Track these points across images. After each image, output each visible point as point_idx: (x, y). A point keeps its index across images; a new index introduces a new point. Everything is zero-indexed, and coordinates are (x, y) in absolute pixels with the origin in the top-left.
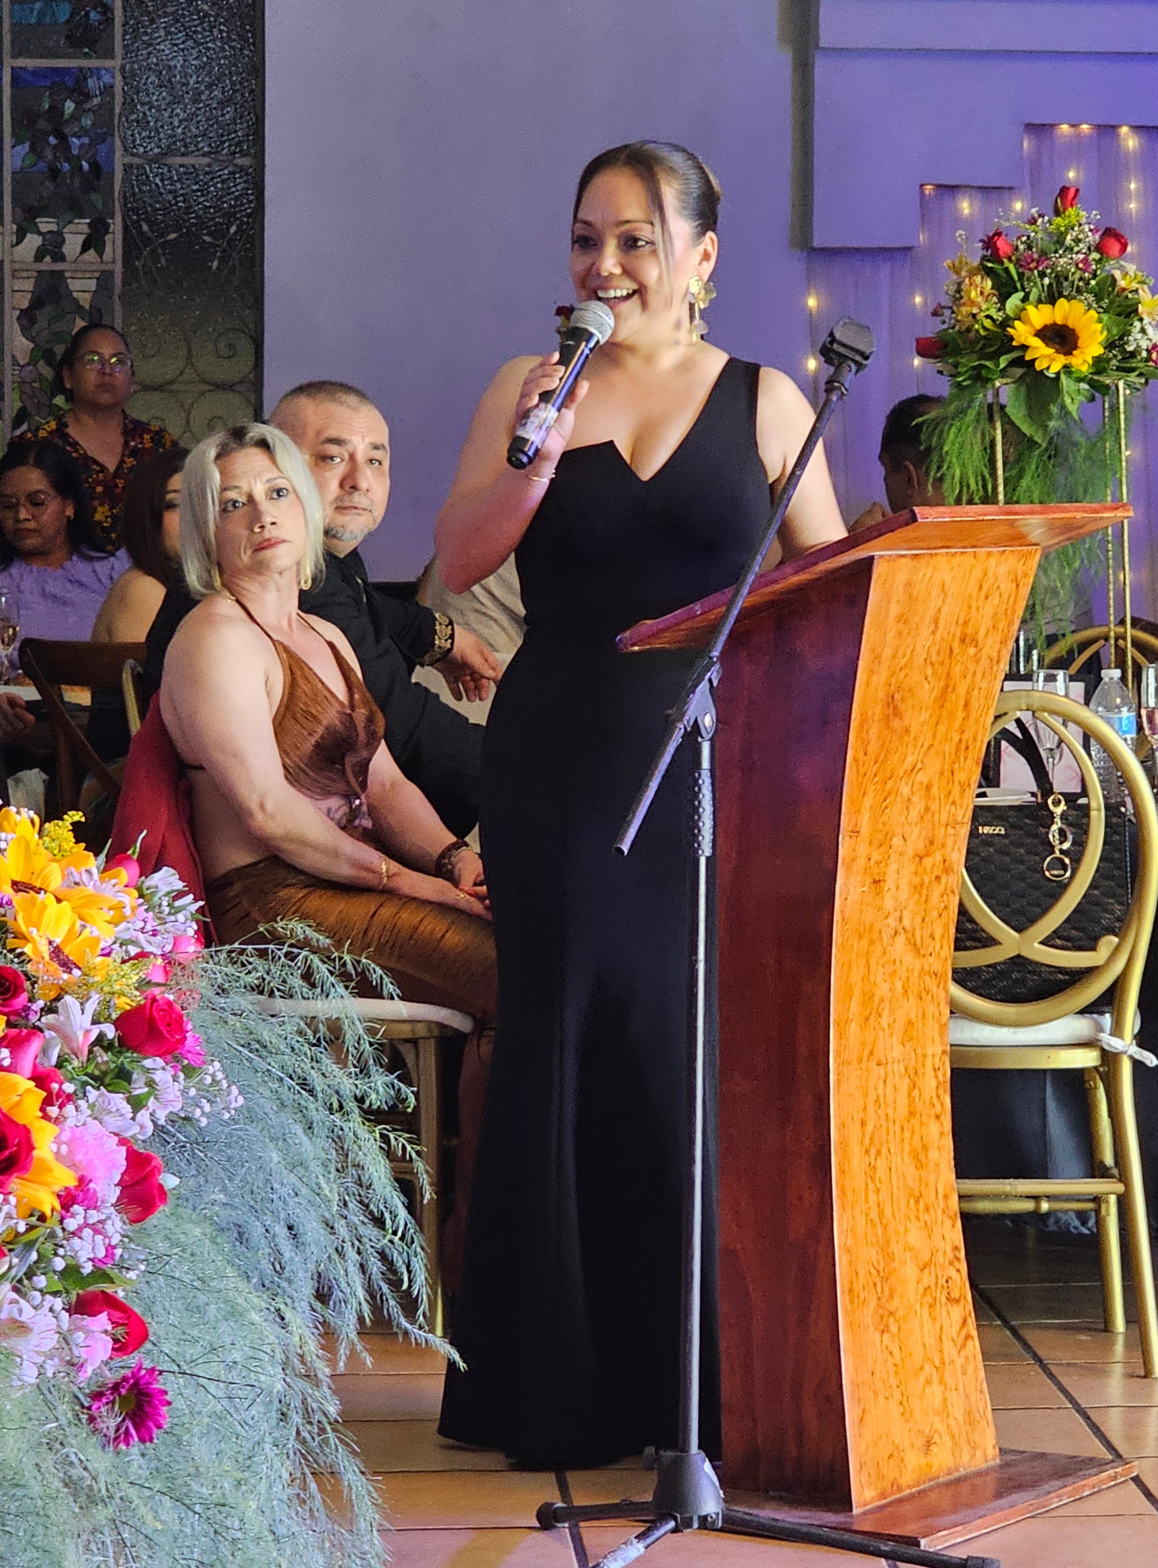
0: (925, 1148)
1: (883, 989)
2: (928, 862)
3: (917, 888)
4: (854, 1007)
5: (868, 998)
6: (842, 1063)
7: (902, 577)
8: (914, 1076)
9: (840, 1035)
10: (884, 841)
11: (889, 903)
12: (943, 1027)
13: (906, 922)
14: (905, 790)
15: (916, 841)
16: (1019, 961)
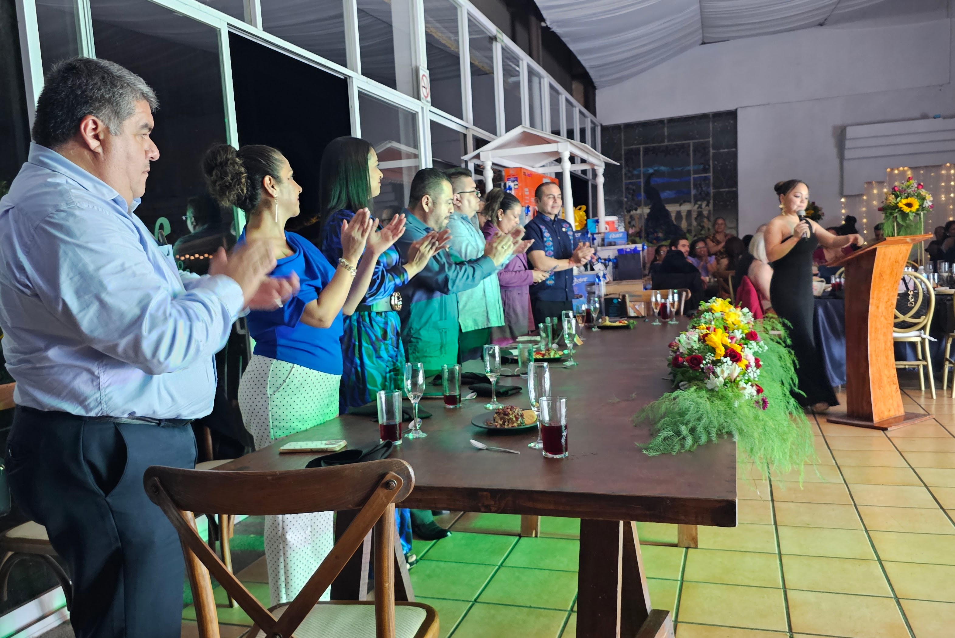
0: (888, 356)
1: (879, 326)
2: (888, 303)
3: (886, 308)
4: (873, 329)
5: (876, 328)
6: (871, 340)
7: (883, 251)
8: (886, 343)
9: (870, 335)
10: (879, 299)
11: (880, 310)
12: (892, 334)
13: (884, 314)
14: (883, 290)
15: (886, 299)
16: (904, 322)
